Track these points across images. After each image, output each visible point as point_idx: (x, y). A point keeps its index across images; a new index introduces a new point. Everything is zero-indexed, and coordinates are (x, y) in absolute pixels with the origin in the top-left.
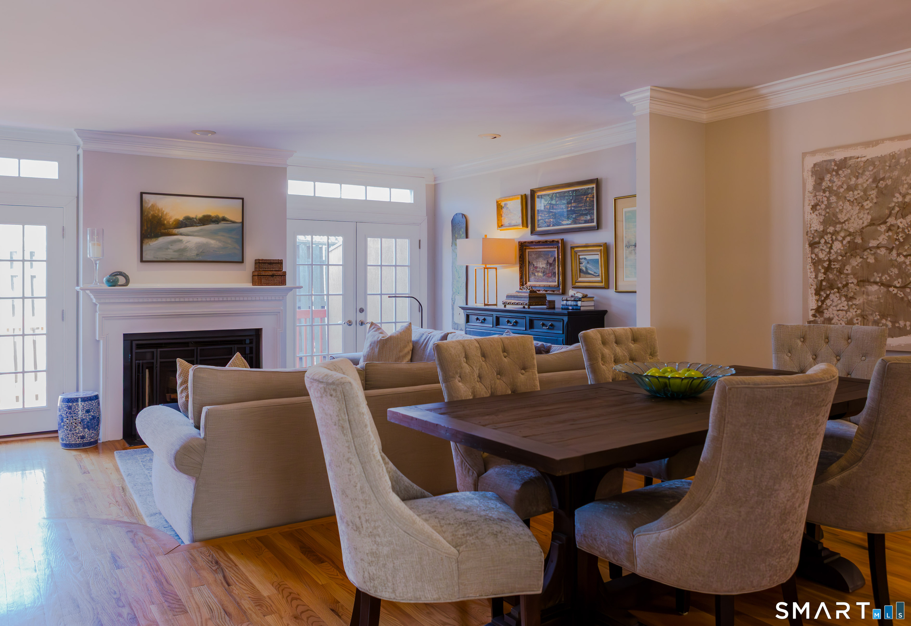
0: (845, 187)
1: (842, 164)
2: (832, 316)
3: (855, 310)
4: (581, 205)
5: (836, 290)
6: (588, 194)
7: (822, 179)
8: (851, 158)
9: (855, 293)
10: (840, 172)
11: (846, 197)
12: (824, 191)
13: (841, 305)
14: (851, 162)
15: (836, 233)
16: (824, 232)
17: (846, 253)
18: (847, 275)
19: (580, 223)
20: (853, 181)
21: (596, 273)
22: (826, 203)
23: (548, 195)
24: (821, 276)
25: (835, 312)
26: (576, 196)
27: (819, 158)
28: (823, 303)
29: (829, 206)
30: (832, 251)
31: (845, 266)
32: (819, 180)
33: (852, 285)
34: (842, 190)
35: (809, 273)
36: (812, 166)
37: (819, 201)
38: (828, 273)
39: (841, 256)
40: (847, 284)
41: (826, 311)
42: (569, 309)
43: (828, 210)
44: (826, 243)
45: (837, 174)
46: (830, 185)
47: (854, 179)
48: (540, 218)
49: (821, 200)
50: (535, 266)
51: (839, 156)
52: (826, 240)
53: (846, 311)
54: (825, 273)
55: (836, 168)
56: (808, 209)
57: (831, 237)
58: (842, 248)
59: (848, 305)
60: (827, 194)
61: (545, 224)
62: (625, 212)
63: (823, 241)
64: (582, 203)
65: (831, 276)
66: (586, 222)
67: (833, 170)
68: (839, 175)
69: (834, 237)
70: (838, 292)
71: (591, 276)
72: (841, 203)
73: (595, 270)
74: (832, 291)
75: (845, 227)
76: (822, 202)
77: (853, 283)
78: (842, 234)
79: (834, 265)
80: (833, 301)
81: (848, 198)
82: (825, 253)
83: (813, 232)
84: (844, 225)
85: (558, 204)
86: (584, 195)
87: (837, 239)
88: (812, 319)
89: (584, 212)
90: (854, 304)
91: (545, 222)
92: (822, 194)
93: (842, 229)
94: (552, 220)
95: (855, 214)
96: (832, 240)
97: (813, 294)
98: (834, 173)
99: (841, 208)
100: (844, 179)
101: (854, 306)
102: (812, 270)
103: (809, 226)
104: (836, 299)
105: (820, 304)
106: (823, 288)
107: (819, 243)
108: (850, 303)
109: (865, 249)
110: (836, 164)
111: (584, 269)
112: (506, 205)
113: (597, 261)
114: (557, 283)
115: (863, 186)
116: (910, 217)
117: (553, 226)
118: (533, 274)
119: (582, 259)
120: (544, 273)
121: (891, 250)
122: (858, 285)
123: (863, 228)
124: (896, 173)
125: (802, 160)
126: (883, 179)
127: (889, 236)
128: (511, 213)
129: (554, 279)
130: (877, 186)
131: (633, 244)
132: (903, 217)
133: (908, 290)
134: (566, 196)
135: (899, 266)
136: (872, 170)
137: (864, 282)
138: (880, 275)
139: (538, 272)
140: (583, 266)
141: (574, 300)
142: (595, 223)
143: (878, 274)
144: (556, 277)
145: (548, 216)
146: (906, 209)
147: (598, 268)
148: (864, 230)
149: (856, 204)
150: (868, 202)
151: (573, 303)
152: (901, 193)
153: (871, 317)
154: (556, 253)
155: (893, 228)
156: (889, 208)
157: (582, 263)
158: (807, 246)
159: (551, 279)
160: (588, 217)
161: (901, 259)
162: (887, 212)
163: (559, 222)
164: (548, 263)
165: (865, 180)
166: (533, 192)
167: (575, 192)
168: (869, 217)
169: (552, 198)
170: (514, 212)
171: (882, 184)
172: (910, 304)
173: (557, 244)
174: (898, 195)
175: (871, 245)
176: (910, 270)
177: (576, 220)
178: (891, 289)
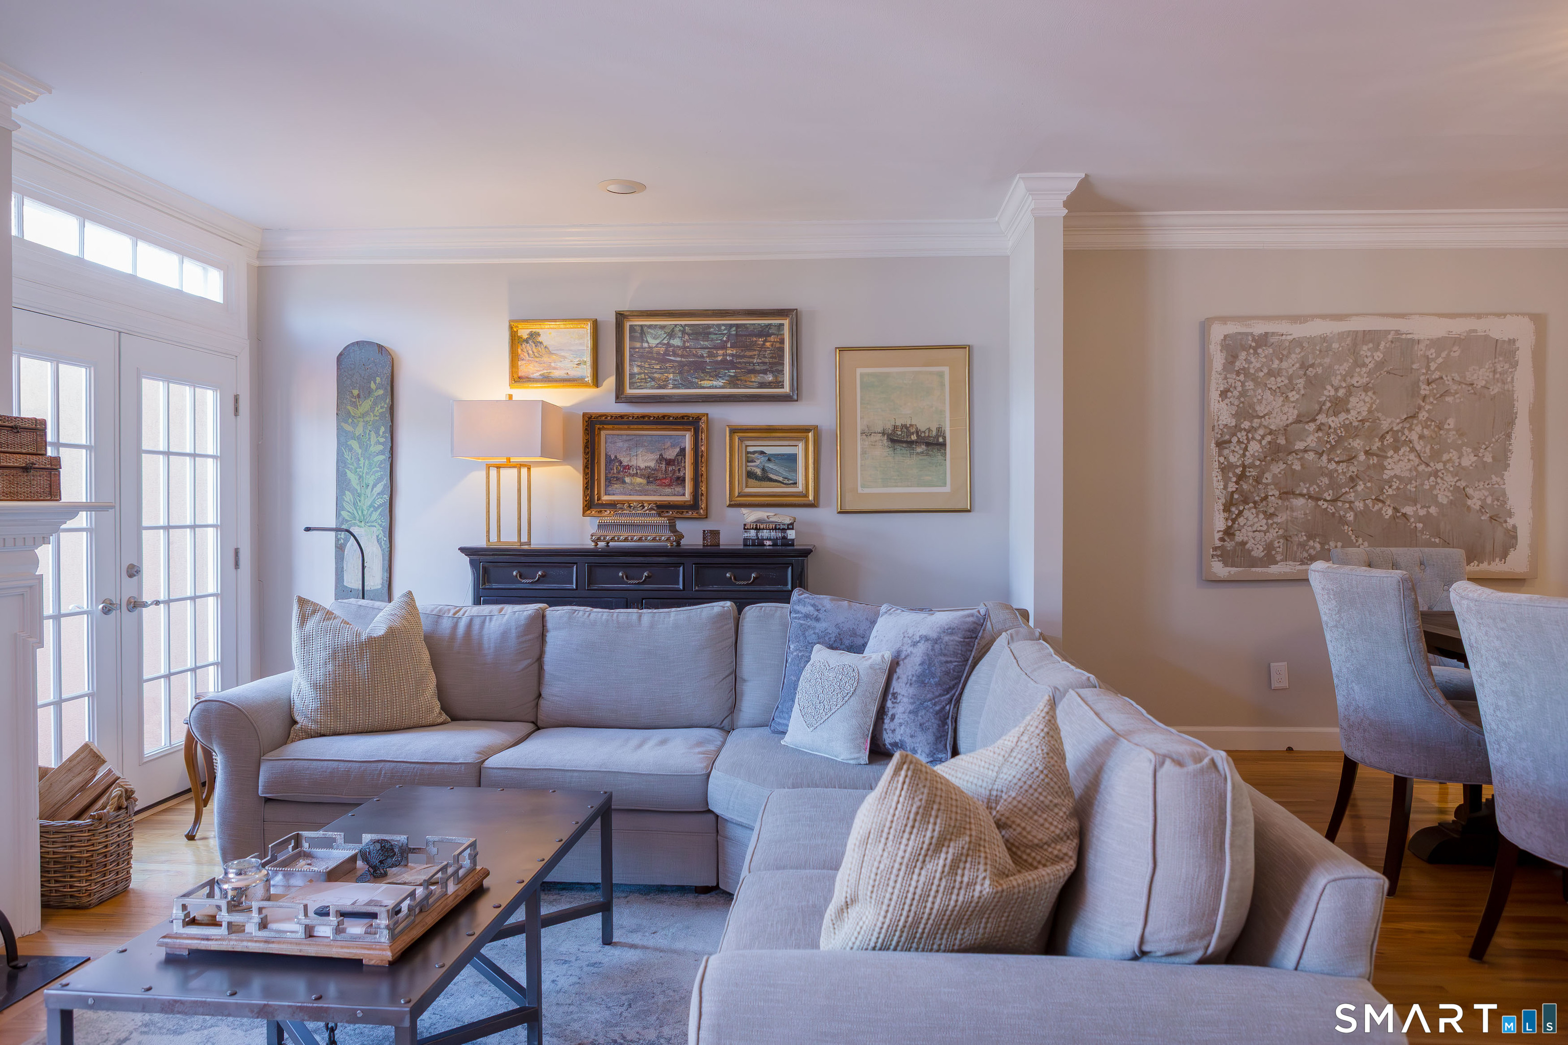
0: (1265, 370)
1: (1262, 340)
2: (1246, 539)
3: (1277, 530)
4: (751, 353)
5: (1251, 505)
6: (770, 335)
7: (1235, 357)
8: (1273, 334)
9: (1275, 508)
10: (1260, 351)
11: (1266, 384)
12: (1238, 373)
13: (1258, 525)
14: (1273, 340)
15: (1252, 429)
16: (1237, 428)
17: (1265, 457)
18: (1267, 485)
19: (747, 388)
20: (1275, 365)
21: (789, 479)
22: (1239, 389)
23: (662, 327)
24: (1232, 487)
25: (1251, 534)
26: (737, 335)
27: (1232, 328)
28: (1234, 522)
29: (1243, 394)
30: (1247, 453)
31: (1264, 473)
32: (1232, 358)
33: (1273, 498)
34: (1261, 374)
35: (1215, 482)
36: (1222, 337)
37: (1231, 386)
38: (1241, 483)
39: (1259, 460)
40: (1266, 498)
41: (1237, 533)
42: (765, 545)
43: (1242, 399)
44: (1239, 442)
45: (1256, 353)
46: (1246, 366)
47: (1277, 362)
48: (636, 370)
49: (1233, 385)
50: (625, 464)
51: (1259, 329)
52: (1239, 439)
53: (1265, 532)
54: (1237, 483)
55: (1254, 344)
56: (1214, 395)
57: (1247, 435)
58: (1261, 450)
59: (1267, 524)
60: (1242, 377)
61: (653, 383)
62: (862, 375)
63: (1235, 440)
64: (755, 350)
65: (1245, 486)
66: (762, 385)
67: (1251, 346)
68: (1258, 354)
69: (1250, 436)
70: (1255, 508)
71: (779, 484)
72: (1260, 391)
73: (785, 474)
74: (1247, 507)
75: (1265, 423)
76: (1235, 388)
77: (1273, 495)
78: (1261, 432)
79: (1250, 472)
80: (1247, 519)
81: (1269, 386)
82: (1238, 456)
83: (1221, 427)
84: (1263, 419)
85: (688, 347)
86: (760, 335)
87: (1253, 438)
88: (1218, 543)
89: (757, 368)
90: (1277, 524)
91: (653, 379)
92: (1234, 376)
93: (1260, 425)
94: (671, 376)
95: (1278, 406)
96: (1247, 438)
97: (1221, 511)
98: (1252, 351)
99: (1260, 397)
100: (1264, 360)
101: (1275, 526)
102: (1220, 478)
103: (1216, 418)
104: (1251, 517)
105: (1230, 523)
106: (1234, 502)
107: (1230, 442)
108: (1270, 522)
109: (1290, 453)
110: (1254, 340)
111: (759, 472)
112: (533, 336)
113: (793, 458)
114: (688, 497)
115: (1287, 372)
116: (1343, 416)
117: (673, 388)
118: (618, 479)
119: (754, 453)
120: (651, 477)
121: (1321, 455)
122: (1280, 498)
123: (1287, 426)
124: (1327, 360)
125: (1204, 328)
126: (1312, 366)
127: (1318, 438)
128: (551, 353)
129: (679, 489)
130: (1305, 374)
131: (880, 430)
132: (1336, 414)
133: (1340, 504)
134: (710, 333)
135: (1330, 474)
136: (1300, 353)
137: (1286, 494)
138: (1307, 485)
139: (633, 475)
140: (757, 466)
141: (776, 529)
142: (787, 389)
143: (1305, 484)
144: (685, 487)
145: (661, 369)
146: (1339, 406)
147: (795, 470)
148: (1288, 429)
149: (1279, 394)
150: (1294, 393)
151: (773, 534)
152: (1332, 386)
153: (1296, 539)
154: (688, 440)
155: (1322, 427)
156: (1319, 402)
157: (753, 461)
158: (1213, 445)
159: (670, 490)
160: (770, 378)
161: (1332, 466)
162: (1317, 407)
163: (691, 382)
164: (661, 458)
165: (1290, 365)
166: (621, 317)
167: (734, 329)
168: (1296, 412)
169: (671, 335)
170: (563, 354)
171: (1311, 372)
172: (1342, 521)
173: (692, 423)
174: (1329, 387)
175: (1296, 447)
176: (1343, 479)
177: (738, 380)
178: (1320, 503)
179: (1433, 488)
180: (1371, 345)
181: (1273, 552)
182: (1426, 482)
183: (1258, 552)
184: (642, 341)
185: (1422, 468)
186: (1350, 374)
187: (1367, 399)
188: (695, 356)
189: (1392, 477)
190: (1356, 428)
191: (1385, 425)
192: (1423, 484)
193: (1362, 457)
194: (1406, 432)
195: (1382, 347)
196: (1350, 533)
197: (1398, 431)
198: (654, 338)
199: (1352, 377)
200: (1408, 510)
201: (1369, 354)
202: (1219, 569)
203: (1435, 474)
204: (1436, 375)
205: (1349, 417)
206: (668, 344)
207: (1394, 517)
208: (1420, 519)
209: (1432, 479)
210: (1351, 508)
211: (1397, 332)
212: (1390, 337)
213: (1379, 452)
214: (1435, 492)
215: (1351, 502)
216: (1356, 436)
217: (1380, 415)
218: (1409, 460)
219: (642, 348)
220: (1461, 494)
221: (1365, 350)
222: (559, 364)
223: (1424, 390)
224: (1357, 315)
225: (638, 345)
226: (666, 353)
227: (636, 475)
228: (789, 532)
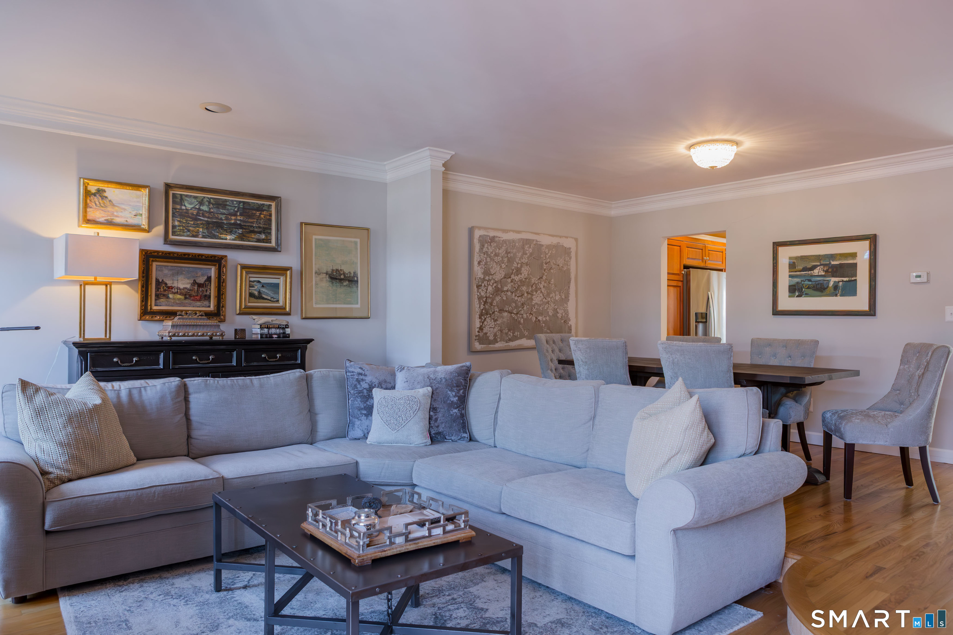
0: (494, 253)
1: (493, 239)
2: (487, 331)
3: (498, 327)
4: (252, 221)
5: (489, 315)
6: (264, 211)
7: (483, 246)
8: (497, 237)
9: (497, 317)
10: (492, 244)
11: (494, 260)
13: (491, 325)
14: (497, 239)
15: (489, 280)
16: (484, 279)
17: (494, 293)
18: (494, 306)
19: (249, 241)
21: (274, 298)
22: (485, 261)
23: (195, 197)
24: (482, 307)
25: (489, 329)
26: (244, 208)
27: (482, 233)
28: (483, 324)
29: (486, 264)
30: (487, 291)
31: (493, 301)
32: (482, 246)
34: (492, 255)
35: (476, 304)
36: (479, 236)
37: (482, 259)
38: (486, 305)
39: (492, 294)
40: (494, 312)
41: (484, 329)
43: (486, 266)
46: (487, 251)
47: (498, 250)
48: (177, 223)
50: (169, 285)
51: (492, 234)
53: (494, 328)
54: (484, 305)
55: (490, 241)
56: (476, 263)
57: (487, 283)
58: (492, 290)
59: (494, 324)
60: (486, 256)
61: (188, 233)
62: (316, 240)
63: (483, 285)
64: (254, 219)
65: (487, 307)
66: (259, 241)
67: (489, 242)
69: (488, 283)
70: (490, 317)
71: (268, 301)
72: (492, 263)
73: (272, 295)
74: (487, 316)
75: (494, 278)
77: (497, 311)
78: (492, 281)
79: (488, 300)
80: (487, 322)
81: (495, 261)
82: (484, 292)
84: (493, 276)
85: (212, 212)
86: (257, 210)
87: (490, 284)
88: (477, 334)
89: (256, 230)
90: (497, 324)
91: (189, 231)
92: (483, 255)
93: (492, 278)
94: (201, 230)
95: (498, 270)
96: (487, 285)
97: (478, 318)
98: (489, 244)
99: (492, 266)
100: (493, 248)
102: (478, 303)
103: (476, 274)
104: (489, 321)
105: (481, 324)
106: (483, 314)
107: (481, 286)
108: (496, 323)
109: (502, 292)
110: (490, 239)
111: (256, 293)
112: (100, 192)
113: (277, 286)
114: (212, 308)
115: (501, 255)
116: (519, 276)
117: (202, 238)
118: (164, 295)
119: (254, 281)
120: (187, 295)
121: (512, 293)
122: (499, 312)
123: (501, 279)
124: (515, 251)
125: (471, 231)
126: (509, 253)
127: (512, 285)
128: (113, 205)
129: (206, 303)
130: (507, 256)
131: (325, 272)
132: (517, 275)
133: (519, 315)
134: (227, 205)
135: (515, 302)
136: (506, 246)
137: (501, 310)
138: (508, 307)
139: (175, 293)
140: (255, 290)
141: (279, 328)
142: (273, 244)
143: (507, 306)
144: (210, 301)
145: (194, 224)
146: (518, 271)
147: (277, 293)
148: (502, 281)
149: (498, 265)
150: (503, 264)
151: (278, 331)
152: (516, 262)
153: (504, 331)
154: (213, 272)
155: (513, 281)
156: (512, 269)
157: (253, 287)
158: (475, 287)
159: (200, 303)
160: (263, 236)
161: (516, 298)
162: (511, 271)
163: (214, 235)
164: (195, 283)
165: (502, 252)
166: (168, 187)
167: (242, 204)
168: (504, 273)
169: (201, 203)
170: (123, 206)
171: (509, 255)
172: (519, 322)
173: (218, 261)
174: (515, 263)
175: (504, 289)
176: (520, 304)
177: (244, 236)
178: (512, 315)
179: (547, 308)
180: (528, 246)
181: (497, 337)
182: (545, 306)
183: (491, 338)
184: (181, 205)
185: (544, 300)
186: (521, 258)
187: (527, 269)
188: (217, 218)
189: (535, 304)
190: (524, 281)
191: (533, 281)
192: (544, 307)
193: (526, 295)
194: (539, 284)
195: (532, 247)
196: (522, 328)
197: (537, 284)
198: (190, 204)
199: (522, 259)
200: (540, 318)
201: (528, 249)
202: (478, 346)
203: (548, 303)
204: (548, 261)
205: (522, 276)
206: (199, 209)
207: (535, 321)
208: (544, 322)
209: (547, 305)
210: (522, 317)
211: (537, 241)
212: (534, 242)
213: (531, 293)
214: (548, 311)
215: (522, 315)
216: (524, 285)
217: (531, 276)
218: (540, 296)
219: (181, 209)
220: (555, 310)
221: (526, 247)
222: (120, 214)
223: (545, 266)
224: (524, 232)
225: (178, 207)
226: (198, 214)
227: (177, 293)
228: (287, 329)
